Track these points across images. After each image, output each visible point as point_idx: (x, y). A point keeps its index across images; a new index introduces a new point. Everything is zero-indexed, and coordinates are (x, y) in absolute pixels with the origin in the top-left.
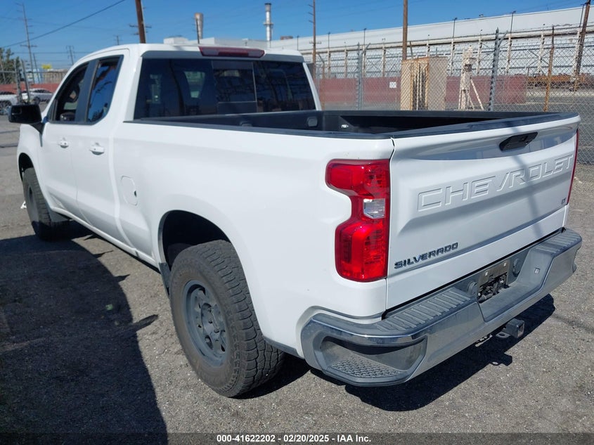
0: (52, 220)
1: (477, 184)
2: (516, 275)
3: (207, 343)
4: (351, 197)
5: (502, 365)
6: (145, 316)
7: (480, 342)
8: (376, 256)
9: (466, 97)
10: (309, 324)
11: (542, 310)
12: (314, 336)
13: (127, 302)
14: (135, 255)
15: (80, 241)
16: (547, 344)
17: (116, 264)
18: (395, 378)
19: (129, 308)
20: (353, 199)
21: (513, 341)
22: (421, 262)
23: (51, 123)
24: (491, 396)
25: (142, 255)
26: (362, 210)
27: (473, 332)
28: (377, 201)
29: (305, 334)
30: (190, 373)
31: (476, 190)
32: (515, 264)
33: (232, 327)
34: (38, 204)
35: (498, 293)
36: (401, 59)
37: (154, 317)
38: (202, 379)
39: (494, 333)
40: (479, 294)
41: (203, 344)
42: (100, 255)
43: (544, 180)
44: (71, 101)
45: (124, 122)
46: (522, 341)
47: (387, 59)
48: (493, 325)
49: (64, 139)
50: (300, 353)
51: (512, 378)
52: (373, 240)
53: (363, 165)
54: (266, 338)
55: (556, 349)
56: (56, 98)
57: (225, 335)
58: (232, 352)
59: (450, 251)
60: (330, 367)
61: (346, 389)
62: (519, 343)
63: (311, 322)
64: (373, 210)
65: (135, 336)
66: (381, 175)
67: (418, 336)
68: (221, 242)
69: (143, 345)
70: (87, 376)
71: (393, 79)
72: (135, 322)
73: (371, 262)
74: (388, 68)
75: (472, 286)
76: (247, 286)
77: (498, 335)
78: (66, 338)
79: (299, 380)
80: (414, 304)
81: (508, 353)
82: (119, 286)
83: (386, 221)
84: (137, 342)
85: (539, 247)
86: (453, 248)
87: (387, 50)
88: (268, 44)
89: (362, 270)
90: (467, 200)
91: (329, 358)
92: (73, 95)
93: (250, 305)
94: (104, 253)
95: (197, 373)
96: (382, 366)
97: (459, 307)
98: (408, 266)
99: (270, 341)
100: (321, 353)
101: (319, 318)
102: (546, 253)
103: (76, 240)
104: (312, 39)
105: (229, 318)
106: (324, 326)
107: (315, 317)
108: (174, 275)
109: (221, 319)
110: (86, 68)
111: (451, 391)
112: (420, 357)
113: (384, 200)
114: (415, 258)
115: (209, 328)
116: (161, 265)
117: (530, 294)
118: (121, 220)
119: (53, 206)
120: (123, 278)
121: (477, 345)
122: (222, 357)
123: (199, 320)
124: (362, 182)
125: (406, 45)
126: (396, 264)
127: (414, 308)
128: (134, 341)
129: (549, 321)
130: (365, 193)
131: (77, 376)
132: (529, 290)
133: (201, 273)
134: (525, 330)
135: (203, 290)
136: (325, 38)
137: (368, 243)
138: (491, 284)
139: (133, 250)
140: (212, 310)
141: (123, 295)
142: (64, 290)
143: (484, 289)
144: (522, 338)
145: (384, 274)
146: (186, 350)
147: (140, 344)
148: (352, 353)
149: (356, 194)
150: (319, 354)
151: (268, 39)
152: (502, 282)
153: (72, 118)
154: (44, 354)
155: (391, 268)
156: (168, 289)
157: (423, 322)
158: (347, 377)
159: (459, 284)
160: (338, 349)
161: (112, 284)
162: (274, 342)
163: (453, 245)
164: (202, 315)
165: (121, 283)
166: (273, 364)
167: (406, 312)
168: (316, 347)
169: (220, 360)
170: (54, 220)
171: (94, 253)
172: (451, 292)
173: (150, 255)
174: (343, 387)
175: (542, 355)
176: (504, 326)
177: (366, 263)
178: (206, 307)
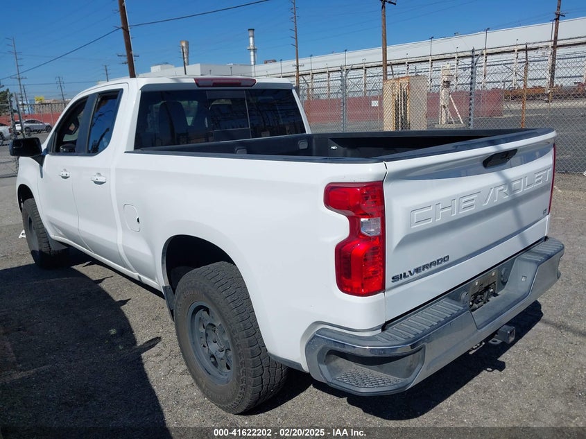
0: (53, 249)
1: (464, 200)
2: (504, 283)
3: (212, 362)
4: (348, 217)
5: (496, 371)
6: (148, 339)
7: (474, 349)
8: (374, 271)
9: (446, 112)
10: (312, 339)
11: (530, 317)
12: (318, 350)
13: (130, 326)
14: (138, 279)
15: (79, 268)
16: (537, 348)
17: (117, 289)
18: (396, 387)
19: (133, 332)
20: (350, 218)
21: (505, 347)
22: (416, 275)
23: (52, 155)
24: (488, 401)
25: (145, 279)
26: (359, 228)
27: (466, 340)
28: (372, 220)
29: (309, 348)
30: (196, 392)
31: (464, 205)
32: (503, 273)
33: (238, 345)
34: (38, 233)
35: (488, 301)
36: (382, 78)
37: (157, 339)
38: (208, 397)
39: (487, 340)
40: (471, 303)
41: (208, 363)
42: (100, 281)
43: (526, 193)
44: (71, 133)
45: (125, 152)
46: (514, 347)
47: (368, 79)
48: (486, 332)
49: (65, 170)
50: (305, 368)
51: (506, 383)
52: (369, 256)
53: (359, 188)
54: (271, 354)
55: (546, 353)
56: (55, 131)
57: (230, 353)
58: (238, 369)
59: (442, 263)
60: (335, 379)
61: (348, 401)
62: (510, 349)
63: (314, 337)
64: (369, 227)
65: (140, 359)
66: (375, 196)
67: (417, 345)
68: (223, 264)
69: (148, 367)
70: (95, 400)
71: (375, 98)
72: (139, 345)
73: (370, 277)
74: (369, 87)
75: (463, 295)
76: (251, 304)
77: (490, 342)
78: (72, 364)
79: (302, 394)
80: (410, 315)
81: (500, 359)
82: (121, 310)
83: (382, 238)
84: (142, 364)
85: (525, 256)
86: (445, 261)
87: (368, 69)
88: (253, 67)
89: (362, 285)
90: (455, 215)
91: (333, 371)
92: (72, 127)
93: (253, 324)
94: (104, 279)
95: (203, 392)
96: (384, 376)
97: (454, 316)
98: (404, 280)
99: (275, 357)
100: (326, 366)
101: (323, 332)
102: (531, 261)
103: (75, 267)
104: (295, 62)
105: (234, 336)
106: (327, 340)
107: (318, 332)
108: (179, 298)
109: (226, 338)
110: (85, 102)
111: (448, 399)
112: (419, 366)
113: (379, 218)
114: (410, 272)
115: (214, 348)
116: (165, 288)
117: (518, 301)
118: (124, 247)
119: (53, 235)
120: (124, 302)
121: (471, 353)
122: (228, 375)
123: (203, 340)
124: (358, 203)
125: (385, 64)
126: (393, 278)
127: (411, 319)
128: (139, 364)
129: (539, 326)
130: (362, 213)
131: (86, 401)
132: (517, 298)
133: (205, 294)
134: (516, 336)
135: (207, 310)
136: (307, 60)
137: (365, 260)
138: (481, 293)
139: (135, 275)
140: (216, 330)
141: (126, 319)
142: (66, 316)
143: (475, 298)
144: (513, 344)
145: (382, 288)
146: (191, 370)
147: (145, 366)
148: (354, 365)
149: (353, 214)
150: (324, 367)
151: (253, 63)
152: (492, 290)
153: (72, 149)
154: (52, 381)
155: (389, 282)
156: (172, 312)
157: (420, 332)
158: (352, 388)
159: (452, 294)
160: (341, 362)
161: (114, 308)
162: (279, 358)
163: (445, 258)
164: (207, 335)
165: (122, 307)
166: (278, 380)
167: (404, 324)
168: (320, 361)
169: (226, 377)
170: (54, 248)
171: (94, 279)
172: (445, 302)
173: (154, 279)
174: (345, 399)
175: (534, 360)
176: (496, 333)
177: (365, 279)
178: (211, 327)
